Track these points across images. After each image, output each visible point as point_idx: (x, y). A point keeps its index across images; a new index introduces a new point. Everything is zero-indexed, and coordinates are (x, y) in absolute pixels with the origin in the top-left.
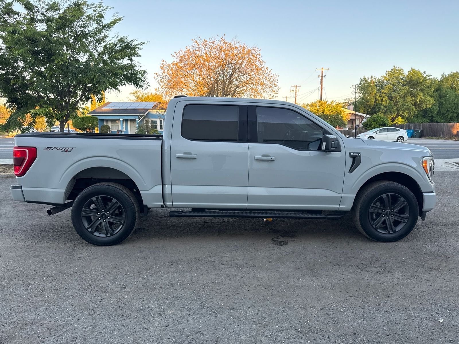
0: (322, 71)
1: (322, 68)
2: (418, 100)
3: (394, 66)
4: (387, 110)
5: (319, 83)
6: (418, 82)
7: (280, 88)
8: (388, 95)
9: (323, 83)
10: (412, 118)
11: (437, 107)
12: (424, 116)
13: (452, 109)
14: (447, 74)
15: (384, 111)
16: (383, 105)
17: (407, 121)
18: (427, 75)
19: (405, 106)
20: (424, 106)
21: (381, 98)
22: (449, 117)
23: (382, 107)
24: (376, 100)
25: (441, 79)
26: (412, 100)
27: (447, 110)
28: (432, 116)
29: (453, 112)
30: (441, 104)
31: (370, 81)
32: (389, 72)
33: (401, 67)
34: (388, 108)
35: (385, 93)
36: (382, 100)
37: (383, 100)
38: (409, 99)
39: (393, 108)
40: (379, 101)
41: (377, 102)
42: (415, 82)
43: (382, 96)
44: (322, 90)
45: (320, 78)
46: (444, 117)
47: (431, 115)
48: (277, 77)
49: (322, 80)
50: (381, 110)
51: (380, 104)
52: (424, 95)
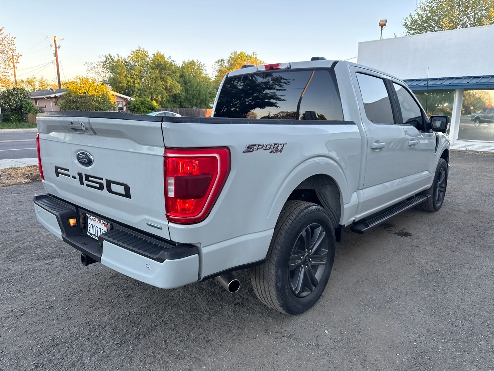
0: (55, 41)
1: (54, 37)
2: (168, 85)
3: (139, 47)
4: (141, 93)
5: (53, 55)
6: (166, 67)
7: (21, 55)
8: (139, 77)
9: (58, 56)
10: (165, 102)
11: (184, 93)
12: (174, 102)
13: (196, 96)
14: (187, 61)
15: (138, 94)
16: (136, 87)
17: (160, 106)
18: (172, 61)
19: (157, 90)
20: (174, 91)
21: (133, 80)
22: (194, 103)
23: (136, 90)
24: (128, 82)
25: (182, 66)
26: (163, 85)
27: (192, 96)
28: (181, 102)
29: (197, 99)
30: (187, 90)
31: (116, 60)
32: (134, 52)
33: (146, 49)
34: (142, 91)
35: (136, 75)
36: (134, 82)
37: (136, 82)
38: (160, 83)
39: (146, 92)
40: (131, 83)
41: (129, 84)
42: (164, 66)
43: (133, 78)
44: (57, 64)
45: (54, 49)
46: (190, 103)
47: (180, 100)
48: (13, 39)
49: (56, 51)
50: (135, 93)
51: (133, 86)
52: (173, 80)
